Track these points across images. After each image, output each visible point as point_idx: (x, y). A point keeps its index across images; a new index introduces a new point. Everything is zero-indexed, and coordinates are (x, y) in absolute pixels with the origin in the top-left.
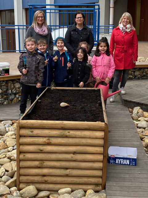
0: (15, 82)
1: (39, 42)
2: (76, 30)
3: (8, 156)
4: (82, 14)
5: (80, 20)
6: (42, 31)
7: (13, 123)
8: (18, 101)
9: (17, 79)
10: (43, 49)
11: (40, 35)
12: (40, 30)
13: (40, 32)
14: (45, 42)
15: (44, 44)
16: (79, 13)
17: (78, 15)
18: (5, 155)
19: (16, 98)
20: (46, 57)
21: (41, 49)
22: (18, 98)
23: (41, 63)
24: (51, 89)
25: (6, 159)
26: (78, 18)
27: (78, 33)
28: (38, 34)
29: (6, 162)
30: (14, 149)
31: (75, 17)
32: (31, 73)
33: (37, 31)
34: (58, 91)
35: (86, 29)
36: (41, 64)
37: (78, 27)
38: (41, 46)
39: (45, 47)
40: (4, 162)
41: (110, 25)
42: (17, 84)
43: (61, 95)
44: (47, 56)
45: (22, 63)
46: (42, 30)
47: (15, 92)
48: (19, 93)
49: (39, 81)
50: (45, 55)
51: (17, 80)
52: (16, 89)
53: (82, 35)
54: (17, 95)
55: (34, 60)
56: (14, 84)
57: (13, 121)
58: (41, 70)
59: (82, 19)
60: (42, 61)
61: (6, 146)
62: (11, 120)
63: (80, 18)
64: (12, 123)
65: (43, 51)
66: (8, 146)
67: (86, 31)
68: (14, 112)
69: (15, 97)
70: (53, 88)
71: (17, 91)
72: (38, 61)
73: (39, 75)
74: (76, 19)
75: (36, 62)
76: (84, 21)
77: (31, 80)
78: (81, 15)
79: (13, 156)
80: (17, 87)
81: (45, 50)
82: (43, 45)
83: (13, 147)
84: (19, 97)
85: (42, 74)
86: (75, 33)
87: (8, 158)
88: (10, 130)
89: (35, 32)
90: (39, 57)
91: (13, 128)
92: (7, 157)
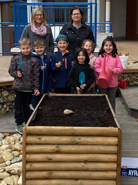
0: (3, 89)
1: (35, 43)
2: (72, 29)
3: (7, 170)
4: (80, 10)
5: (77, 17)
6: (40, 31)
7: (5, 137)
8: (5, 112)
9: (5, 86)
10: (40, 51)
11: (38, 35)
12: (38, 30)
13: (37, 32)
14: (42, 43)
15: (42, 45)
16: (76, 9)
17: (74, 11)
18: (3, 170)
19: (3, 109)
20: (42, 60)
21: (38, 51)
22: (6, 109)
23: (36, 66)
24: (49, 96)
25: (5, 174)
26: (75, 14)
27: (74, 32)
28: (35, 35)
29: (6, 177)
30: (12, 163)
31: (72, 14)
32: (27, 77)
33: (34, 31)
34: (57, 98)
35: (85, 28)
36: (36, 68)
37: (74, 25)
38: (38, 48)
39: (42, 49)
40: (4, 176)
41: (106, 22)
42: (5, 92)
43: (61, 102)
44: (44, 59)
45: (14, 66)
46: (40, 29)
47: (2, 101)
48: (7, 102)
49: (36, 88)
50: (42, 57)
51: (5, 88)
52: (3, 98)
53: (80, 35)
54: (5, 105)
55: (28, 63)
56: (2, 92)
57: (5, 134)
58: (36, 74)
59: (79, 15)
60: (36, 64)
61: (3, 161)
62: (3, 133)
63: (77, 14)
64: (3, 137)
65: (40, 53)
66: (5, 161)
67: (84, 30)
68: (4, 125)
69: (3, 107)
70: (51, 94)
71: (5, 101)
72: (33, 64)
73: (34, 80)
74: (73, 16)
75: (31, 65)
76: (82, 18)
77: (26, 86)
78: (78, 11)
79: (13, 170)
80: (5, 95)
81: (42, 52)
82: (40, 47)
83: (11, 161)
84: (7, 107)
85: (38, 79)
86: (70, 32)
87: (8, 172)
88: (3, 143)
89: (31, 32)
90: (34, 60)
91: (7, 142)
92: (6, 172)
